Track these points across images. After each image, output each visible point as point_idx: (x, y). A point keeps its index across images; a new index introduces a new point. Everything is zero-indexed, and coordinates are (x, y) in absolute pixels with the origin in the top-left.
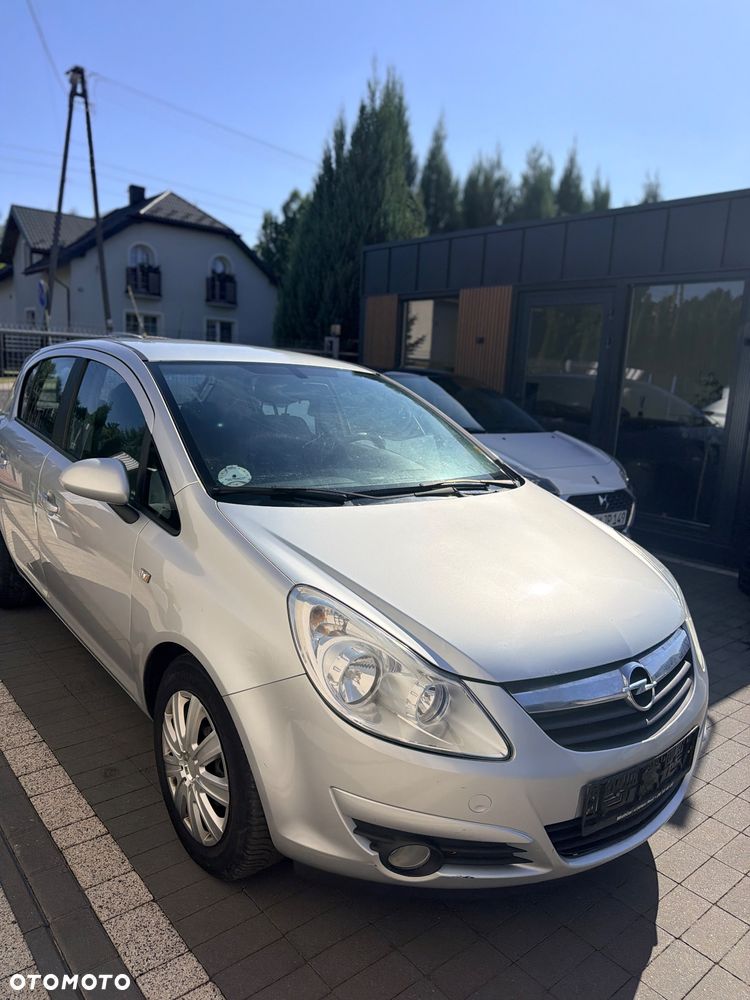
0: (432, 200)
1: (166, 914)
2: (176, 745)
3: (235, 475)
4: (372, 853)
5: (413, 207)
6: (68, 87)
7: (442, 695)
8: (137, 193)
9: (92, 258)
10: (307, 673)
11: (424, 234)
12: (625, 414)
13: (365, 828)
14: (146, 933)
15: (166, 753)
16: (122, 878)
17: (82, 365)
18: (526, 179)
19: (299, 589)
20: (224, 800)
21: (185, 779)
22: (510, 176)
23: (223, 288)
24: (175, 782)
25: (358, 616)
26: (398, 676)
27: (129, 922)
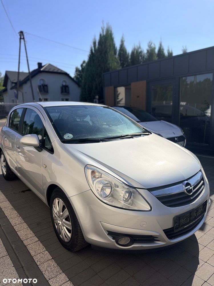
0: (122, 59)
1: (56, 262)
2: (56, 214)
3: (68, 136)
4: (113, 241)
5: (117, 61)
6: (19, 37)
7: (130, 193)
8: (40, 65)
9: (28, 84)
10: (91, 189)
11: (121, 68)
12: (182, 115)
13: (111, 233)
14: (51, 268)
15: (54, 216)
16: (43, 253)
17: (25, 110)
18: (148, 51)
19: (88, 166)
20: (70, 228)
21: (59, 223)
22: (143, 50)
23: (65, 89)
24: (57, 225)
25: (104, 172)
26: (117, 189)
27: (45, 265)
